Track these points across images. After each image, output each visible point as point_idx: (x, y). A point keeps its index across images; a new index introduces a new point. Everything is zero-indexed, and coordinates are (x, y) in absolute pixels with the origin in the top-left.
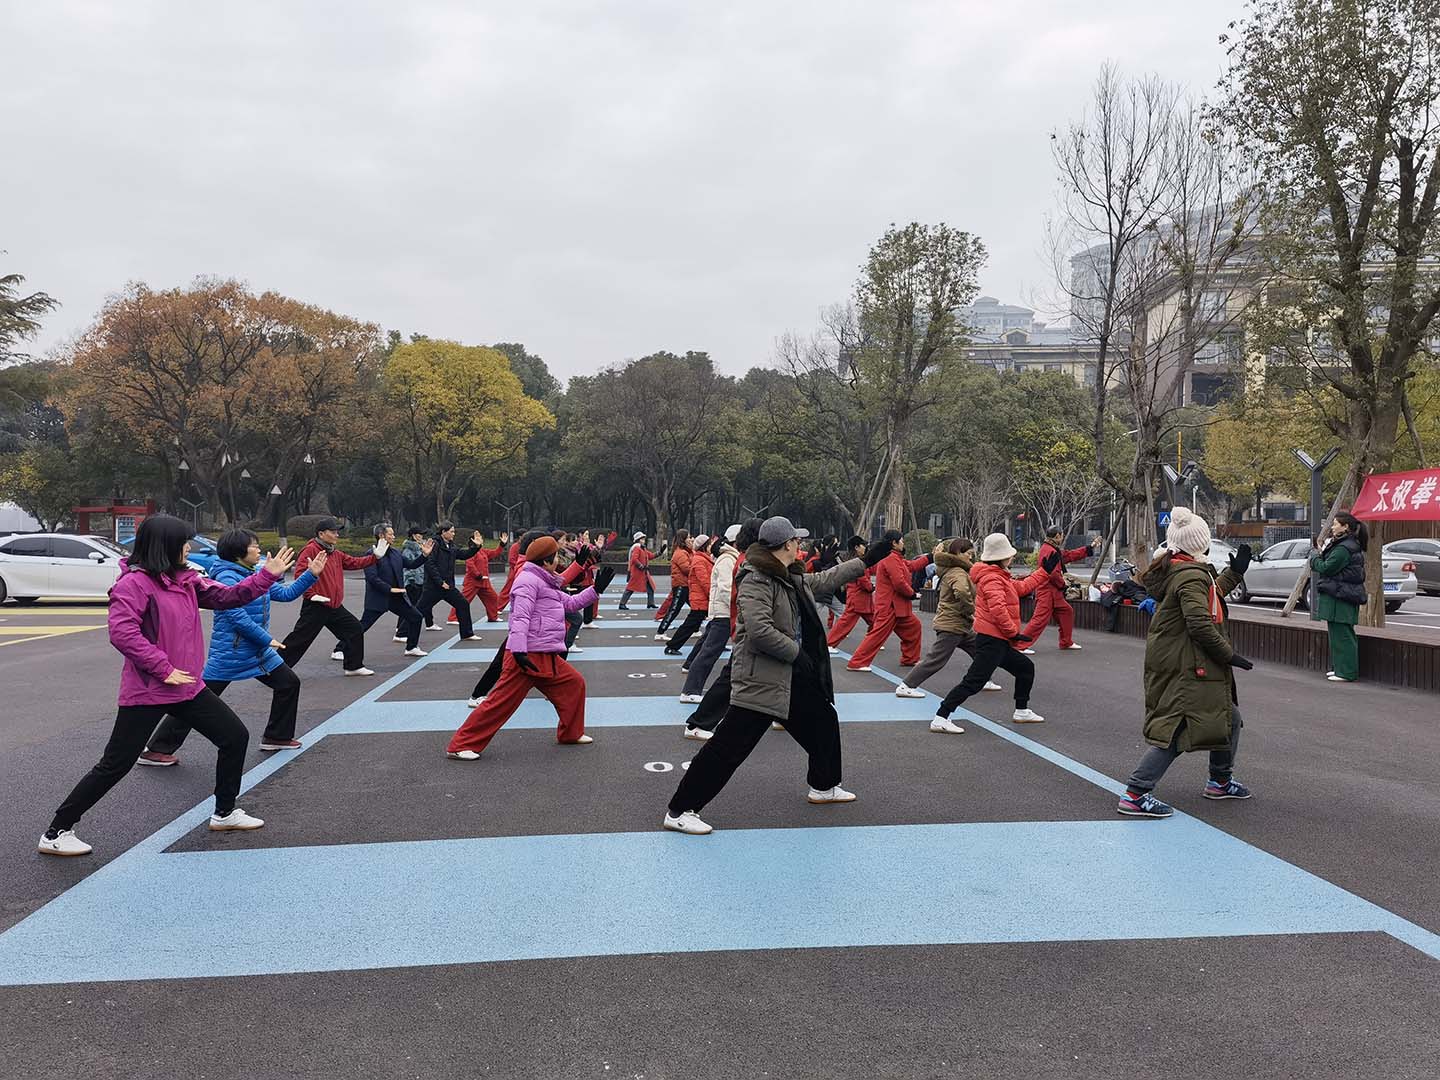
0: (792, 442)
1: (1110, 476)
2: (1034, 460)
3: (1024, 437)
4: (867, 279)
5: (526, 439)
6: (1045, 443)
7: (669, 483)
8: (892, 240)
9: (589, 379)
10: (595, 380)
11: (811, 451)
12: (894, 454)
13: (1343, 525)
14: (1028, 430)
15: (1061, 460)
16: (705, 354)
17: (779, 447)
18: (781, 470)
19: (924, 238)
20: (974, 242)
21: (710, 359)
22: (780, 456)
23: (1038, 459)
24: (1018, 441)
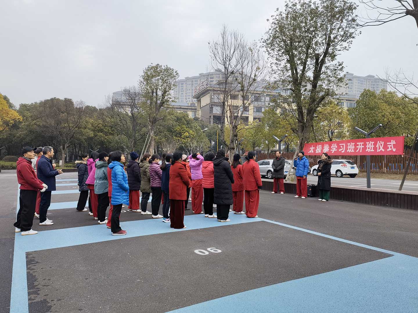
0: (106, 129)
1: (225, 142)
2: (179, 137)
3: (176, 130)
4: (142, 80)
5: (11, 124)
6: (182, 133)
7: (67, 141)
8: (150, 69)
9: (28, 105)
10: (30, 105)
11: (112, 132)
12: (151, 134)
13: (326, 156)
14: (178, 128)
15: (187, 137)
16: (71, 99)
17: (101, 131)
18: (102, 138)
19: (161, 69)
20: (176, 72)
21: (73, 101)
22: (102, 134)
23: (180, 137)
24: (175, 131)
